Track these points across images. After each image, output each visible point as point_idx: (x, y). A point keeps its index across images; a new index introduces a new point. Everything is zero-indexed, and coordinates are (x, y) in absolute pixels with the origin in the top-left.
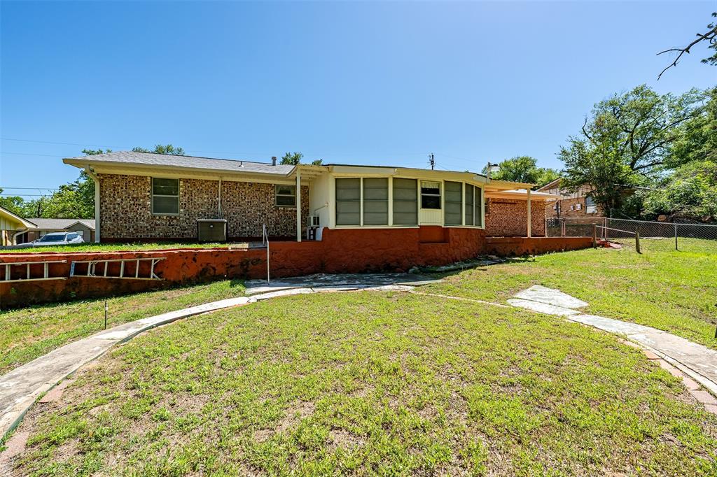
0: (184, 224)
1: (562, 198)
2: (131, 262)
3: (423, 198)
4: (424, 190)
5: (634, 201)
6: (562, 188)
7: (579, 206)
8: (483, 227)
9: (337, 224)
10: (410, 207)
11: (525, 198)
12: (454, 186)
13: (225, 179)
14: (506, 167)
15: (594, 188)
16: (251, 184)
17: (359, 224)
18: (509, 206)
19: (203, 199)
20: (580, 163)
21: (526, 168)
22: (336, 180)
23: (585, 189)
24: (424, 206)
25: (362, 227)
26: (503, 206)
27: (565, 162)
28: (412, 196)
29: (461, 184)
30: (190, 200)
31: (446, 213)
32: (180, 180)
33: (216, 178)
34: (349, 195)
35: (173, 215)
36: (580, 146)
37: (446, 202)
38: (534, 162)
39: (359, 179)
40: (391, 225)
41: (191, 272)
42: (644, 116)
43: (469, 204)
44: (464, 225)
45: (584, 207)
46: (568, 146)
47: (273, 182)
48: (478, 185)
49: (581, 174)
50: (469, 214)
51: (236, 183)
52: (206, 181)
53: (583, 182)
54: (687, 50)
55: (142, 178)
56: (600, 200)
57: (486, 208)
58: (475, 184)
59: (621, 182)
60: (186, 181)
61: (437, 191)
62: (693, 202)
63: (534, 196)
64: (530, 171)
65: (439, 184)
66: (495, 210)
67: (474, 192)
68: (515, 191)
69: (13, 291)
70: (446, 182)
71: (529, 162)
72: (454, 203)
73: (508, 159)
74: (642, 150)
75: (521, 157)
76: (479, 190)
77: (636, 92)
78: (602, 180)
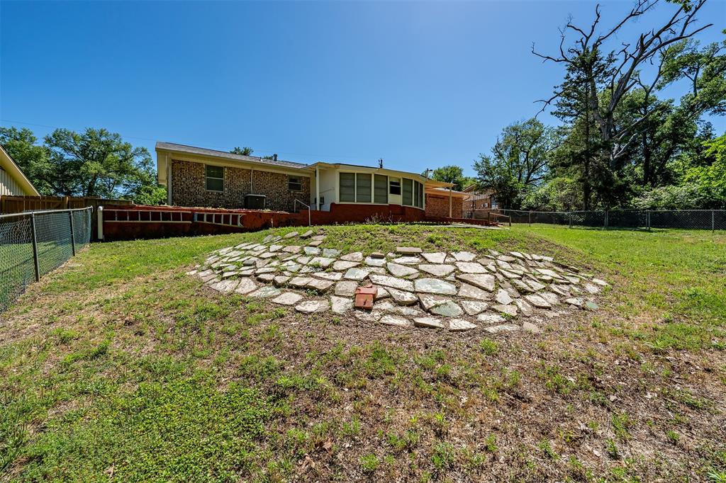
0: (228, 199)
1: (477, 198)
2: (227, 215)
3: (391, 187)
4: (391, 183)
5: (517, 200)
6: (475, 190)
7: (486, 204)
8: (424, 209)
9: (340, 201)
10: (383, 192)
11: (448, 195)
12: (408, 182)
13: (256, 169)
14: (439, 174)
15: (495, 191)
16: (272, 174)
17: (354, 201)
18: (439, 200)
19: (240, 182)
20: (487, 174)
21: (455, 176)
22: (340, 173)
23: (490, 192)
24: (391, 193)
25: (356, 203)
26: (435, 199)
27: (477, 172)
28: (384, 186)
29: (412, 180)
30: (231, 182)
31: (403, 197)
32: (225, 167)
33: (249, 168)
34: (348, 183)
35: (221, 192)
36: (486, 161)
37: (404, 191)
38: (461, 170)
39: (354, 174)
40: (373, 203)
41: (259, 223)
42: (535, 142)
43: (416, 193)
44: (413, 206)
45: (490, 206)
46: (479, 161)
47: (287, 173)
48: (422, 182)
49: (487, 181)
50: (416, 200)
51: (262, 172)
52: (243, 169)
53: (488, 187)
54: (549, 102)
55: (199, 164)
56: (499, 200)
57: (426, 200)
58: (420, 181)
59: (510, 187)
60: (229, 168)
61: (399, 184)
62: (547, 201)
63: (454, 193)
64: (458, 178)
65: (400, 180)
66: (431, 202)
67: (419, 186)
68: (443, 189)
69: (163, 228)
70: (403, 179)
71: (457, 171)
72: (407, 192)
73: (441, 168)
74: (534, 167)
75: (451, 166)
76: (421, 185)
77: (530, 123)
78: (500, 186)
